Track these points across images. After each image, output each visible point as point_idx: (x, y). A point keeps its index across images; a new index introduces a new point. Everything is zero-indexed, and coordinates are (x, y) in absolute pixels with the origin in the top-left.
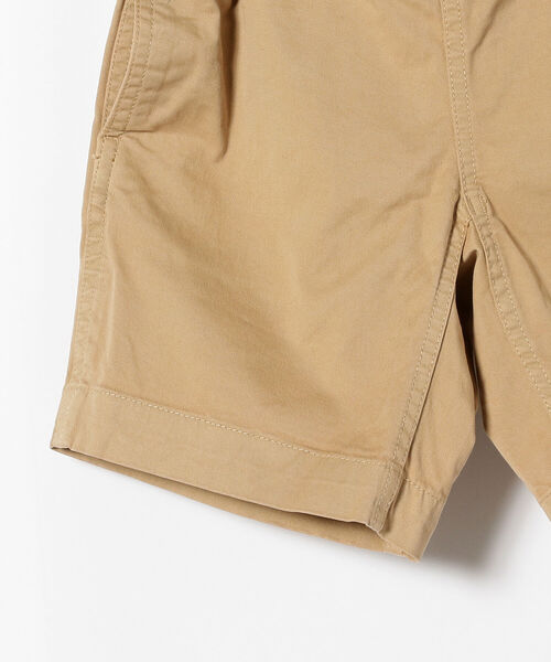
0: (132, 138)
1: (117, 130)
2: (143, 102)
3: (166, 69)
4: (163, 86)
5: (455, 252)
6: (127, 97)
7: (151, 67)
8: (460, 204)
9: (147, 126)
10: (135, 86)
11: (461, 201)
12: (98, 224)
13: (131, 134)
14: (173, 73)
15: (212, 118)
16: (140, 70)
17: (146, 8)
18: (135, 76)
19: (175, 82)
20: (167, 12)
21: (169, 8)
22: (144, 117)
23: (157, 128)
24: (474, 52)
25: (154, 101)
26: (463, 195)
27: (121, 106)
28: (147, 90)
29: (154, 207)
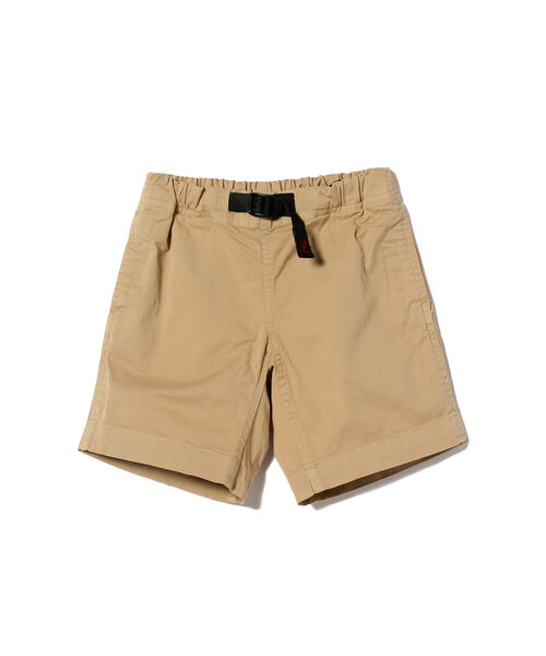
24: (276, 278)
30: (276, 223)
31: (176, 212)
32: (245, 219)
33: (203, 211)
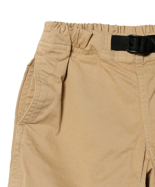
0: (29, 126)
1: (24, 122)
2: (35, 113)
3: (44, 102)
4: (43, 107)
5: (145, 169)
6: (30, 111)
7: (40, 101)
8: (146, 152)
9: (34, 122)
10: (33, 107)
11: (146, 151)
12: (17, 155)
13: (28, 124)
14: (46, 103)
15: (57, 120)
16: (36, 102)
17: (39, 80)
18: (34, 104)
19: (47, 106)
20: (45, 82)
21: (45, 81)
22: (34, 118)
23: (38, 122)
24: (150, 100)
25: (38, 113)
26: (147, 149)
27: (28, 114)
28: (37, 109)
29: (38, 150)
30: (147, 58)
31: (71, 51)
32: (124, 56)
33: (91, 50)
